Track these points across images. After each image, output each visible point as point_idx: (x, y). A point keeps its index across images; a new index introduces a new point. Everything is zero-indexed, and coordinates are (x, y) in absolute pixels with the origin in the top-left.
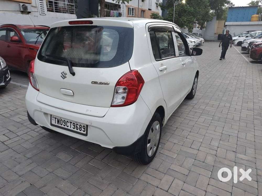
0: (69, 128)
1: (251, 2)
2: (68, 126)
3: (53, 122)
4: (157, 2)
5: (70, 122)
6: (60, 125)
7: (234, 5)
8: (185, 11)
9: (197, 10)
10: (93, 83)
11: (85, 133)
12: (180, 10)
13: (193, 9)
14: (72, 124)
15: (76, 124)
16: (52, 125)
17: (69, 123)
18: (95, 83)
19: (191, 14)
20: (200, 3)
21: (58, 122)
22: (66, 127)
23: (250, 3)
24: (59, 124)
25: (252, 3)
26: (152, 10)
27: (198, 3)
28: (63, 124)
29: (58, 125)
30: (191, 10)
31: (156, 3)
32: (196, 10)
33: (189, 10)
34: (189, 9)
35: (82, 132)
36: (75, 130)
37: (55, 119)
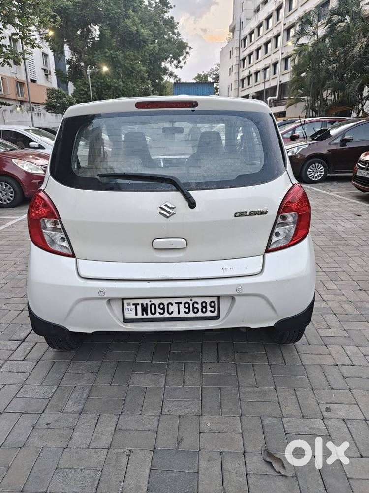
0: (175, 315)
1: (196, 75)
2: (172, 312)
3: (130, 315)
4: (44, 67)
5: (176, 303)
6: (150, 316)
7: (179, 80)
8: (109, 87)
9: (129, 86)
10: (238, 215)
11: (215, 314)
12: (99, 84)
13: (121, 83)
14: (182, 306)
15: (191, 303)
16: (126, 321)
17: (174, 304)
18: (242, 214)
19: (120, 93)
20: (133, 73)
21: (144, 309)
22: (166, 315)
23: (196, 78)
24: (147, 314)
25: (199, 77)
26: (39, 82)
27: (130, 73)
28: (158, 310)
29: (145, 316)
30: (119, 86)
31: (43, 69)
32: (127, 85)
33: (116, 85)
34: (116, 83)
35: (208, 314)
36: (192, 314)
37: (134, 307)
